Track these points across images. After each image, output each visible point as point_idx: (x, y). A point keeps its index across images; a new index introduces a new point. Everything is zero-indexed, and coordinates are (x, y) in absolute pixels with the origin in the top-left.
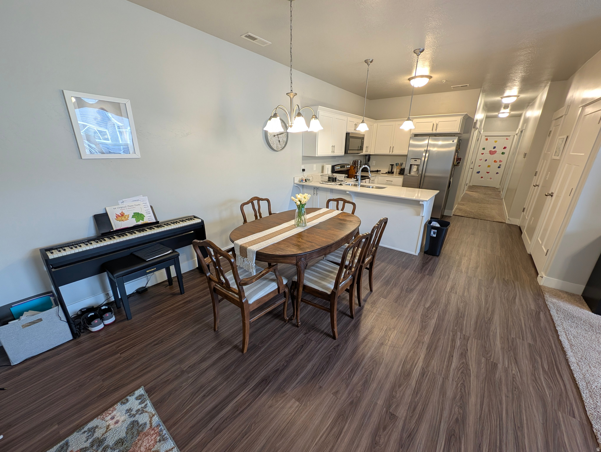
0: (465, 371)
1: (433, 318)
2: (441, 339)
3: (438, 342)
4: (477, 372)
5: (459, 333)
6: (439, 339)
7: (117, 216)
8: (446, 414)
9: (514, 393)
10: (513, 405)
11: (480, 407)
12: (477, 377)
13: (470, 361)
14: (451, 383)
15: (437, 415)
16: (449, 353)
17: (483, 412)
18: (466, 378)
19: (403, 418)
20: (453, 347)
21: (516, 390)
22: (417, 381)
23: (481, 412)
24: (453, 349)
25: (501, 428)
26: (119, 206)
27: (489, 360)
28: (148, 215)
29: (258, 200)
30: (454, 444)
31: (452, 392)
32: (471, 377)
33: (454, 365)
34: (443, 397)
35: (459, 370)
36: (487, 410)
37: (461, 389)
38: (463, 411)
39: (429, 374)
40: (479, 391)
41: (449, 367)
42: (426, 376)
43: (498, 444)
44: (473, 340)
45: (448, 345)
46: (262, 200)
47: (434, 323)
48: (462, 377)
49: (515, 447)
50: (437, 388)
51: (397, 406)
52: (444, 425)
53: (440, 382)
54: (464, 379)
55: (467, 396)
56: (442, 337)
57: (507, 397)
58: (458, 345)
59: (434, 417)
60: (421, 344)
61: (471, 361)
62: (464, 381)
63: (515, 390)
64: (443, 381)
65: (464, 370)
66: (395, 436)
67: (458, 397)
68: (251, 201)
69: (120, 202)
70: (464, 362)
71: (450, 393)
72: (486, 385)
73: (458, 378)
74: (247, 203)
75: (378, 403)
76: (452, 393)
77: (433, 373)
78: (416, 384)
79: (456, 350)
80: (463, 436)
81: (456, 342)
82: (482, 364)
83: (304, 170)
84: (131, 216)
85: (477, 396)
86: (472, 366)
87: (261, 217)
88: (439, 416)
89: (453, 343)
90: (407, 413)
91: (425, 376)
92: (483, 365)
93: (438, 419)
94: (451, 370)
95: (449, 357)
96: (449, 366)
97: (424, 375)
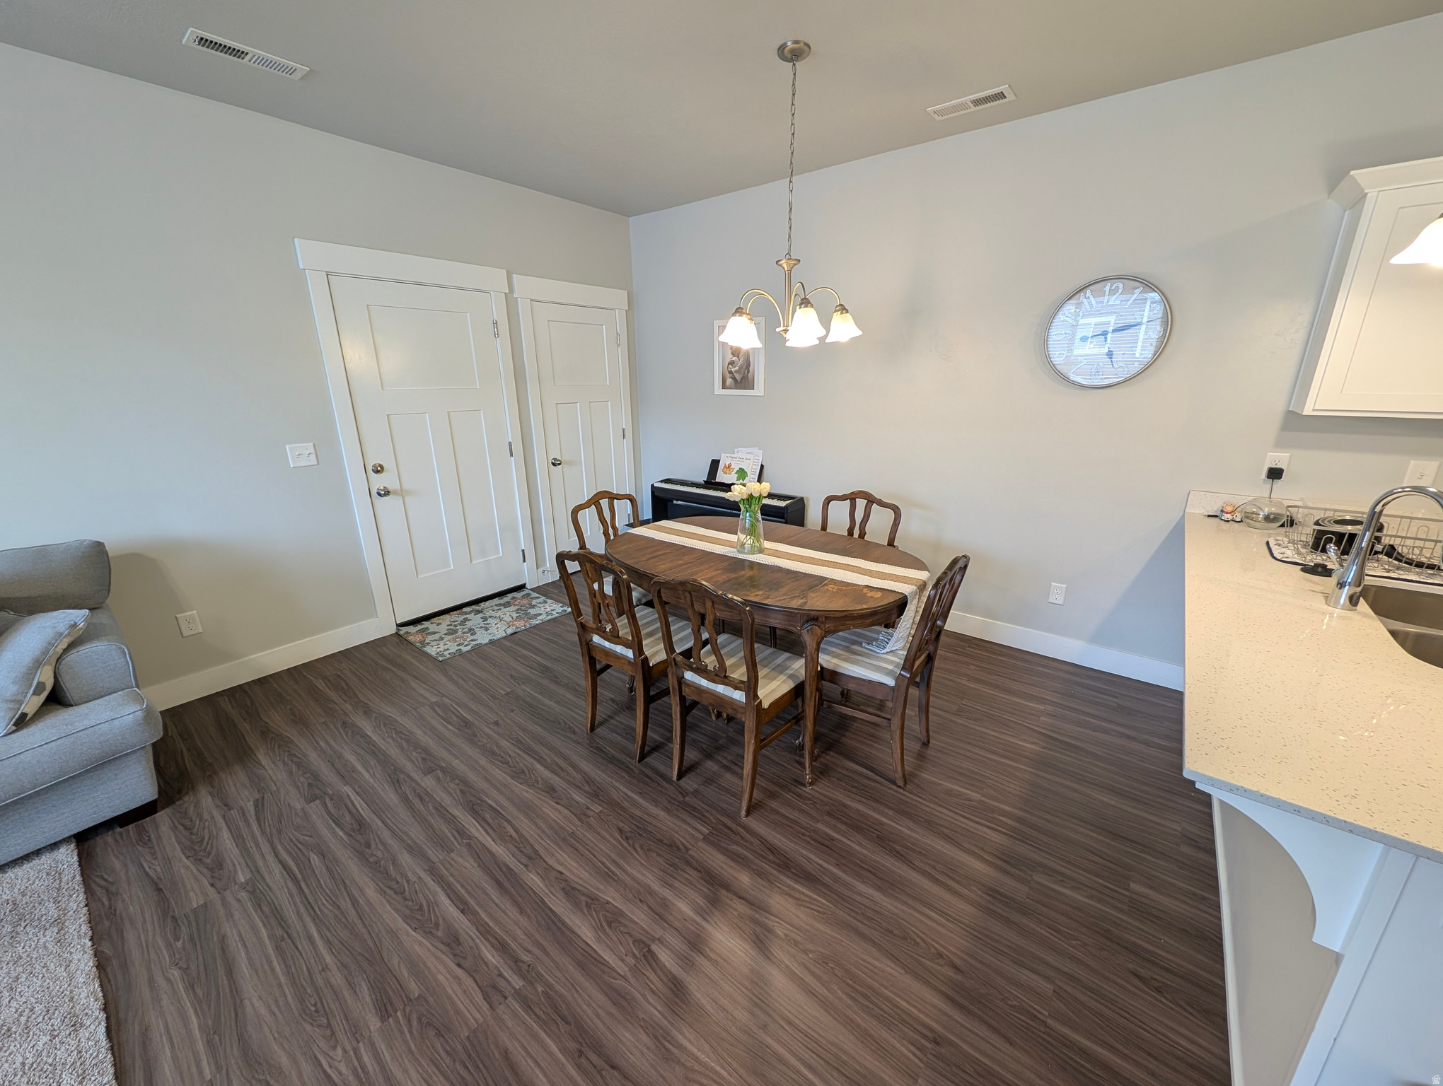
0: (420, 918)
1: (599, 939)
2: (518, 915)
3: (515, 901)
4: (401, 942)
5: (518, 983)
6: (522, 911)
7: (725, 467)
8: (386, 835)
9: (316, 996)
10: (307, 966)
11: (353, 895)
12: (393, 934)
13: (431, 947)
14: (418, 871)
15: (393, 823)
16: (476, 911)
17: (345, 894)
18: (407, 906)
19: (420, 781)
20: (485, 932)
21: (313, 1009)
22: (455, 818)
23: (347, 892)
24: (480, 927)
25: (308, 907)
26: (733, 455)
27: (405, 1005)
28: (752, 476)
29: (869, 501)
30: (352, 824)
31: (404, 865)
32: (404, 920)
33: (443, 899)
34: (408, 845)
35: (429, 907)
36: (342, 903)
37: (398, 883)
38: (371, 863)
39: (456, 843)
40: (372, 915)
41: (446, 887)
42: (454, 837)
43: (303, 884)
44: (478, 1016)
45: (497, 922)
46: (881, 504)
47: (577, 931)
48: (413, 901)
49: (278, 907)
50: (426, 844)
51: (438, 779)
52: (377, 825)
53: (430, 853)
54: (408, 903)
55: (382, 886)
56: (523, 921)
57: (325, 969)
58: (483, 948)
59: (394, 817)
60: (524, 860)
61: (429, 950)
62: (405, 899)
63: (315, 1005)
64: (429, 859)
65: (422, 915)
66: (409, 767)
67: (391, 867)
68: (852, 498)
69: (736, 450)
70: (438, 930)
71: (405, 859)
72: (369, 942)
73: (416, 891)
74: (842, 498)
75: (456, 761)
76: (403, 862)
77: (453, 851)
78: (452, 815)
79: (473, 932)
80: (348, 842)
81: (495, 953)
82: (408, 974)
83: (1275, 474)
84: (735, 471)
85: (369, 903)
86: (421, 944)
87: (862, 535)
88: (391, 824)
89: (497, 939)
90: (423, 788)
91: (456, 834)
92: (406, 974)
93: (388, 821)
94: (439, 890)
95: (466, 904)
96: (448, 891)
97: (460, 834)
